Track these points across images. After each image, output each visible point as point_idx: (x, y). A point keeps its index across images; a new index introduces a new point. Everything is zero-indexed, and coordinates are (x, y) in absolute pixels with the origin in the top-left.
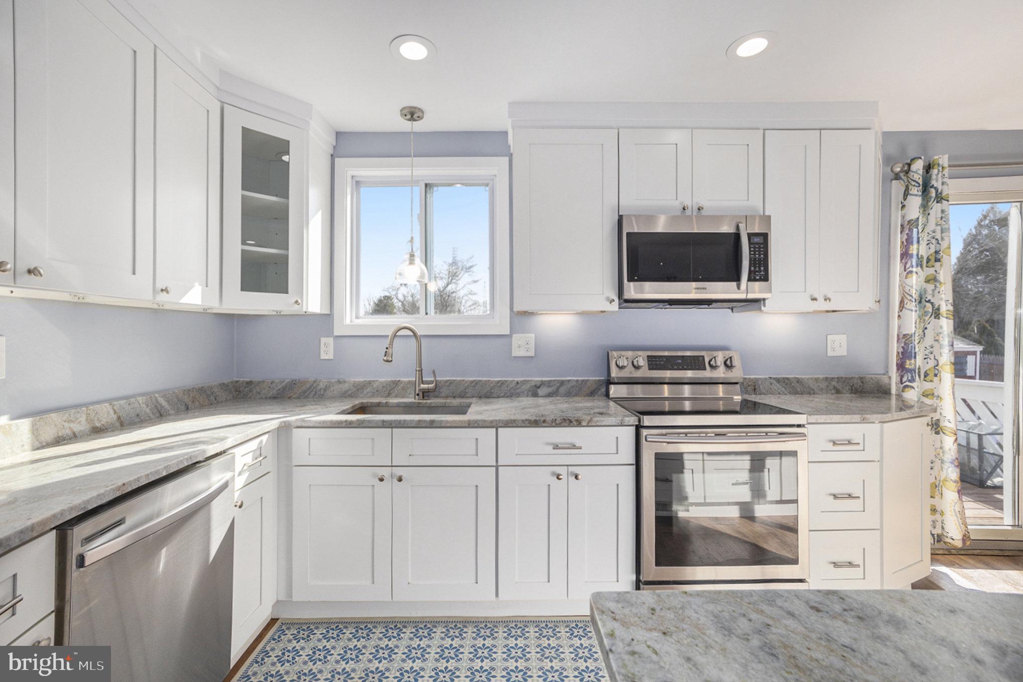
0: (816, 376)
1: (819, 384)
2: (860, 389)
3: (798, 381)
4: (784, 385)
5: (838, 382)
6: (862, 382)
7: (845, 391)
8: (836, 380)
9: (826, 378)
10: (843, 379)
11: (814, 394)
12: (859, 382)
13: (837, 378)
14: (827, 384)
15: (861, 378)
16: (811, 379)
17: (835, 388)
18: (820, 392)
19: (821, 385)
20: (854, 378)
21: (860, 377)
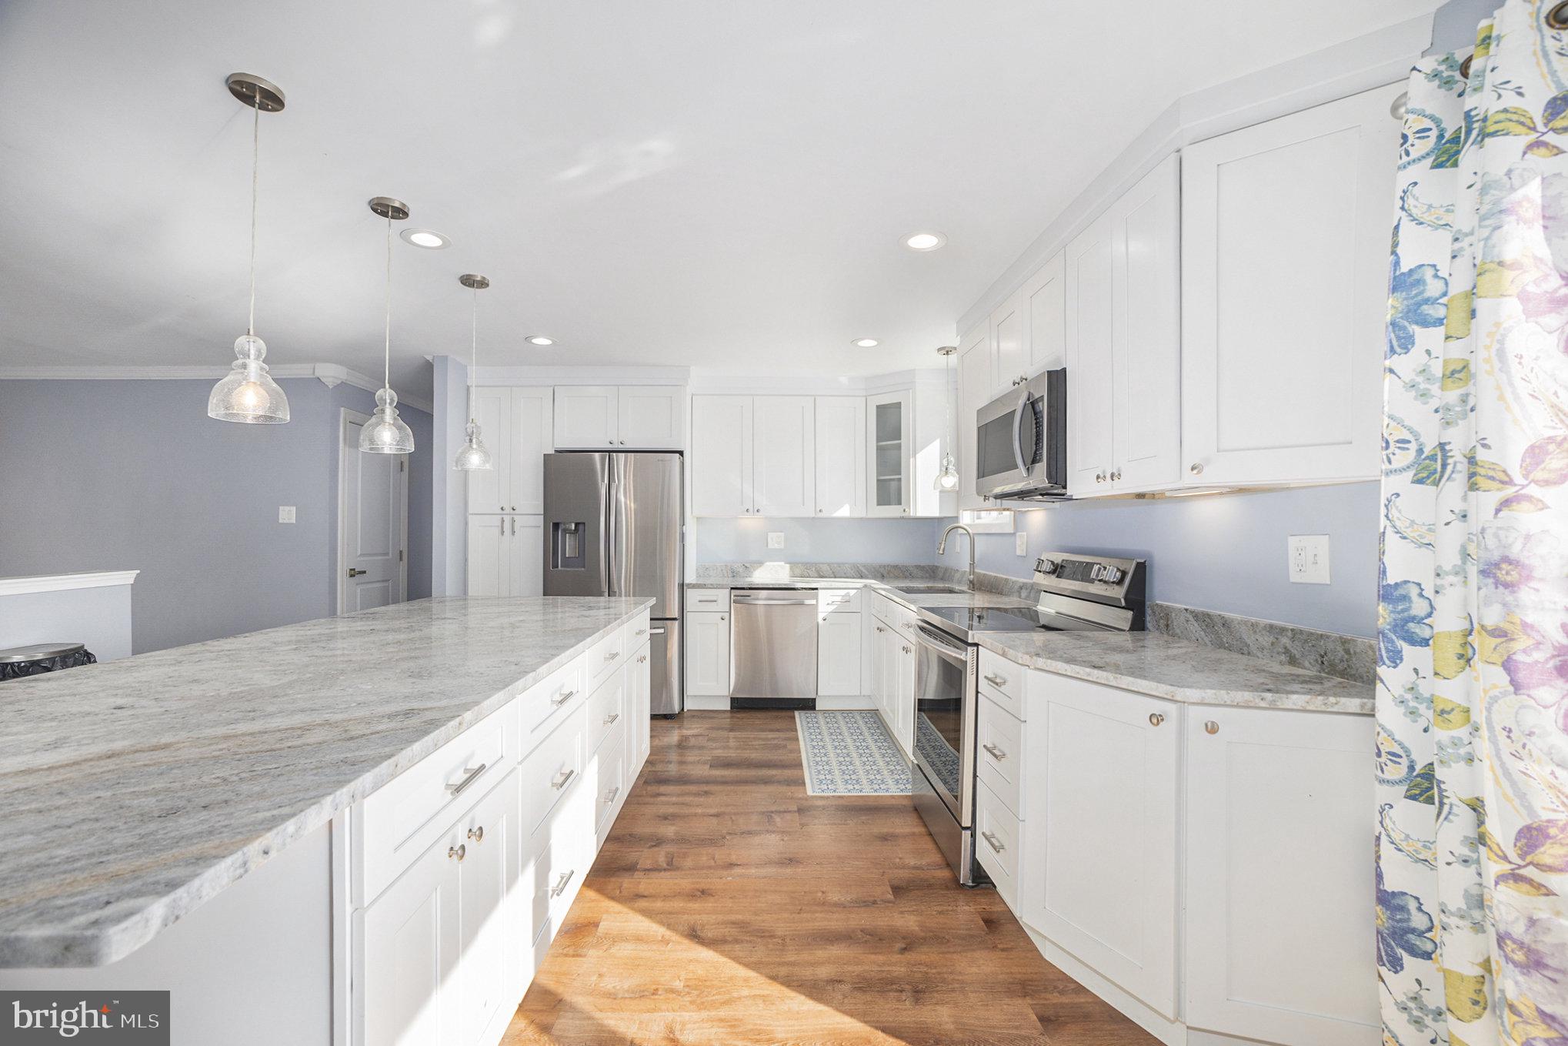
0: (1253, 619)
1: (1257, 637)
2: (1340, 667)
3: (1226, 623)
4: (1204, 627)
5: (1293, 639)
6: (1347, 652)
7: (1307, 664)
8: (1289, 634)
9: (1271, 626)
10: (1304, 637)
11: (1249, 654)
12: (1340, 649)
13: (1292, 630)
14: (1271, 639)
15: (1344, 642)
16: (1245, 623)
17: (1287, 651)
18: (1259, 654)
19: (1260, 639)
20: (1328, 637)
21: (1341, 638)
